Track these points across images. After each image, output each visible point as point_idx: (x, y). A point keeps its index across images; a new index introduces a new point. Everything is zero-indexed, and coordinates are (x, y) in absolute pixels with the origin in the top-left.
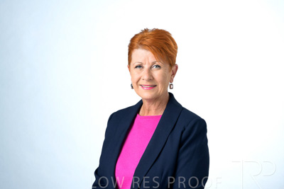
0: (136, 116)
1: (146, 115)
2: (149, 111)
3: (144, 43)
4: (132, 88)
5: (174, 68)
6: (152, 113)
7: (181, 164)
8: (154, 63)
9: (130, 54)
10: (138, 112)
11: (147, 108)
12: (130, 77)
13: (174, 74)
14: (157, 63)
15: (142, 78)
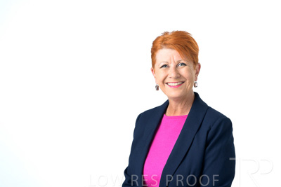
0: (162, 117)
1: (172, 115)
2: (175, 111)
3: (167, 42)
4: (157, 89)
5: (197, 66)
6: (178, 114)
7: (208, 163)
8: (179, 61)
9: (153, 55)
10: (165, 112)
11: (174, 107)
13: (197, 73)
14: (183, 62)
15: (169, 76)
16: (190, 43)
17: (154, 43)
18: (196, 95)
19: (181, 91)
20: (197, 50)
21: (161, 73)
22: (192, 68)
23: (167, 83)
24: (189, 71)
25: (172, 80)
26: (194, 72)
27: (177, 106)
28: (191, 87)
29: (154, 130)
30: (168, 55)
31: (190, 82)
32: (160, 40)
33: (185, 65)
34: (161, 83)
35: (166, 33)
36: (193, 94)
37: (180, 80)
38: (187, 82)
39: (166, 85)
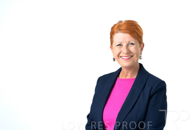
0: (116, 79)
1: (124, 78)
2: (126, 76)
3: (122, 28)
4: (114, 60)
5: (142, 45)
6: (128, 77)
8: (129, 42)
9: (111, 37)
10: (118, 76)
11: (125, 73)
12: (112, 54)
13: (142, 49)
14: (132, 42)
15: (122, 52)
16: (137, 29)
17: (112, 28)
18: (141, 65)
19: (131, 62)
20: (142, 34)
21: (117, 50)
22: (138, 46)
23: (121, 57)
24: (136, 48)
25: (124, 55)
26: (140, 49)
27: (128, 73)
28: (138, 60)
29: (110, 87)
30: (122, 37)
31: (136, 56)
32: (116, 27)
33: (133, 44)
34: (117, 57)
35: (121, 22)
36: (139, 65)
37: (130, 55)
38: (135, 56)
39: (120, 58)
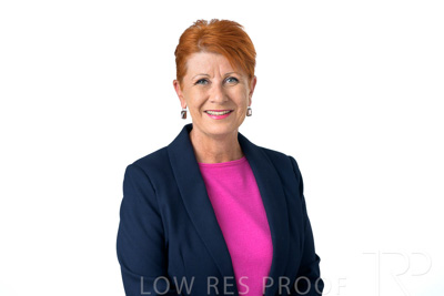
4: (184, 116)
5: (252, 81)
13: (251, 93)
15: (210, 100)
19: (228, 125)
23: (206, 112)
34: (196, 111)
35: (202, 23)
38: (239, 109)
39: (204, 114)
